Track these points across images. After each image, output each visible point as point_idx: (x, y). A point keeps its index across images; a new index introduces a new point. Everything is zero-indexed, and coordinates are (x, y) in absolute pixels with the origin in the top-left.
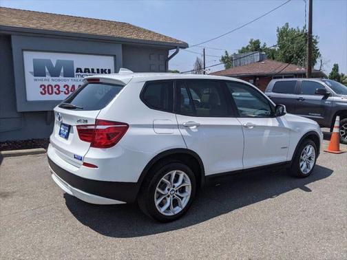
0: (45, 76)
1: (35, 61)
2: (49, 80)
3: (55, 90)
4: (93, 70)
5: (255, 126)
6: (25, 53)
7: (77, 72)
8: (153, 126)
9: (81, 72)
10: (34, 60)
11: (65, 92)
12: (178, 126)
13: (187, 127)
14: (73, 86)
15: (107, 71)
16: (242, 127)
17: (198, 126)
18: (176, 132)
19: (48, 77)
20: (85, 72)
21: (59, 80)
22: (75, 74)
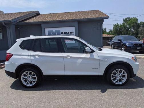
1: (48, 31)
4: (67, 32)
5: (71, 57)
6: (46, 29)
8: (21, 55)
9: (63, 34)
12: (30, 56)
13: (34, 56)
15: (72, 33)
16: (63, 57)
17: (39, 56)
18: (29, 57)
20: (64, 33)
22: (61, 34)
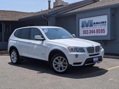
0: (84, 27)
2: (86, 29)
3: (87, 32)
6: (80, 19)
7: (94, 24)
10: (82, 21)
11: (90, 33)
14: (92, 30)
15: (105, 22)
19: (85, 27)
20: (96, 24)
21: (88, 28)
22: (93, 25)
